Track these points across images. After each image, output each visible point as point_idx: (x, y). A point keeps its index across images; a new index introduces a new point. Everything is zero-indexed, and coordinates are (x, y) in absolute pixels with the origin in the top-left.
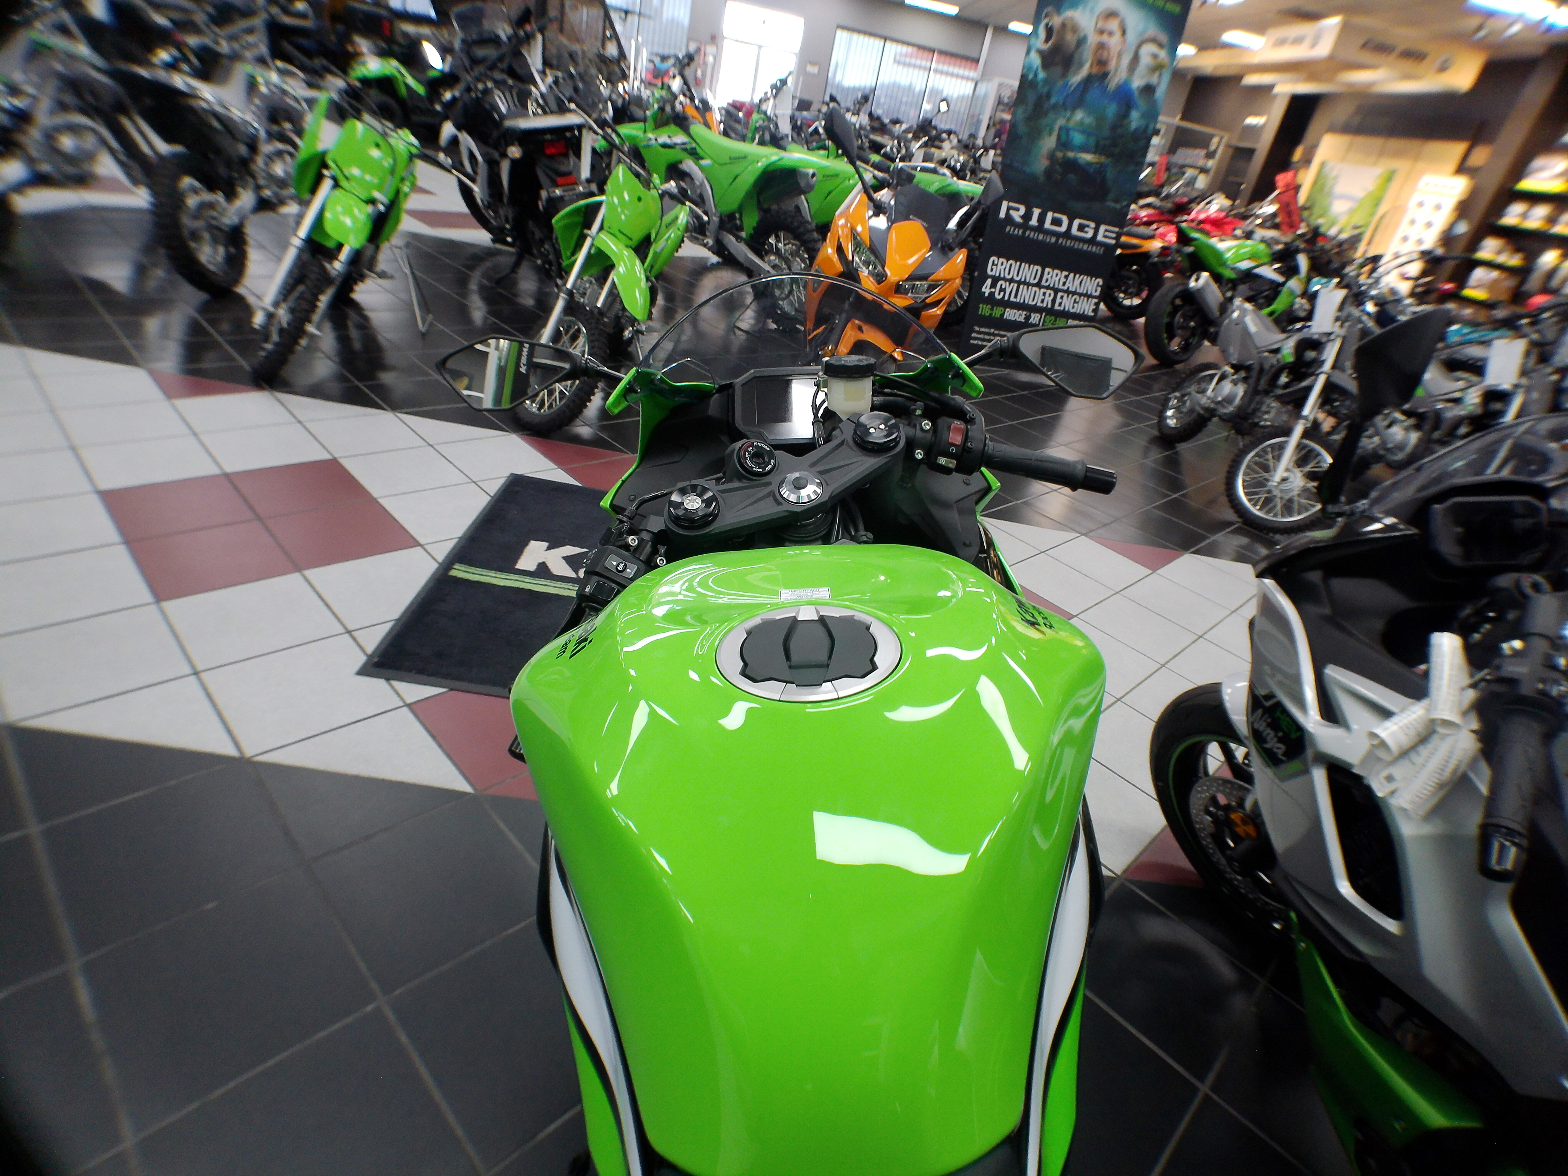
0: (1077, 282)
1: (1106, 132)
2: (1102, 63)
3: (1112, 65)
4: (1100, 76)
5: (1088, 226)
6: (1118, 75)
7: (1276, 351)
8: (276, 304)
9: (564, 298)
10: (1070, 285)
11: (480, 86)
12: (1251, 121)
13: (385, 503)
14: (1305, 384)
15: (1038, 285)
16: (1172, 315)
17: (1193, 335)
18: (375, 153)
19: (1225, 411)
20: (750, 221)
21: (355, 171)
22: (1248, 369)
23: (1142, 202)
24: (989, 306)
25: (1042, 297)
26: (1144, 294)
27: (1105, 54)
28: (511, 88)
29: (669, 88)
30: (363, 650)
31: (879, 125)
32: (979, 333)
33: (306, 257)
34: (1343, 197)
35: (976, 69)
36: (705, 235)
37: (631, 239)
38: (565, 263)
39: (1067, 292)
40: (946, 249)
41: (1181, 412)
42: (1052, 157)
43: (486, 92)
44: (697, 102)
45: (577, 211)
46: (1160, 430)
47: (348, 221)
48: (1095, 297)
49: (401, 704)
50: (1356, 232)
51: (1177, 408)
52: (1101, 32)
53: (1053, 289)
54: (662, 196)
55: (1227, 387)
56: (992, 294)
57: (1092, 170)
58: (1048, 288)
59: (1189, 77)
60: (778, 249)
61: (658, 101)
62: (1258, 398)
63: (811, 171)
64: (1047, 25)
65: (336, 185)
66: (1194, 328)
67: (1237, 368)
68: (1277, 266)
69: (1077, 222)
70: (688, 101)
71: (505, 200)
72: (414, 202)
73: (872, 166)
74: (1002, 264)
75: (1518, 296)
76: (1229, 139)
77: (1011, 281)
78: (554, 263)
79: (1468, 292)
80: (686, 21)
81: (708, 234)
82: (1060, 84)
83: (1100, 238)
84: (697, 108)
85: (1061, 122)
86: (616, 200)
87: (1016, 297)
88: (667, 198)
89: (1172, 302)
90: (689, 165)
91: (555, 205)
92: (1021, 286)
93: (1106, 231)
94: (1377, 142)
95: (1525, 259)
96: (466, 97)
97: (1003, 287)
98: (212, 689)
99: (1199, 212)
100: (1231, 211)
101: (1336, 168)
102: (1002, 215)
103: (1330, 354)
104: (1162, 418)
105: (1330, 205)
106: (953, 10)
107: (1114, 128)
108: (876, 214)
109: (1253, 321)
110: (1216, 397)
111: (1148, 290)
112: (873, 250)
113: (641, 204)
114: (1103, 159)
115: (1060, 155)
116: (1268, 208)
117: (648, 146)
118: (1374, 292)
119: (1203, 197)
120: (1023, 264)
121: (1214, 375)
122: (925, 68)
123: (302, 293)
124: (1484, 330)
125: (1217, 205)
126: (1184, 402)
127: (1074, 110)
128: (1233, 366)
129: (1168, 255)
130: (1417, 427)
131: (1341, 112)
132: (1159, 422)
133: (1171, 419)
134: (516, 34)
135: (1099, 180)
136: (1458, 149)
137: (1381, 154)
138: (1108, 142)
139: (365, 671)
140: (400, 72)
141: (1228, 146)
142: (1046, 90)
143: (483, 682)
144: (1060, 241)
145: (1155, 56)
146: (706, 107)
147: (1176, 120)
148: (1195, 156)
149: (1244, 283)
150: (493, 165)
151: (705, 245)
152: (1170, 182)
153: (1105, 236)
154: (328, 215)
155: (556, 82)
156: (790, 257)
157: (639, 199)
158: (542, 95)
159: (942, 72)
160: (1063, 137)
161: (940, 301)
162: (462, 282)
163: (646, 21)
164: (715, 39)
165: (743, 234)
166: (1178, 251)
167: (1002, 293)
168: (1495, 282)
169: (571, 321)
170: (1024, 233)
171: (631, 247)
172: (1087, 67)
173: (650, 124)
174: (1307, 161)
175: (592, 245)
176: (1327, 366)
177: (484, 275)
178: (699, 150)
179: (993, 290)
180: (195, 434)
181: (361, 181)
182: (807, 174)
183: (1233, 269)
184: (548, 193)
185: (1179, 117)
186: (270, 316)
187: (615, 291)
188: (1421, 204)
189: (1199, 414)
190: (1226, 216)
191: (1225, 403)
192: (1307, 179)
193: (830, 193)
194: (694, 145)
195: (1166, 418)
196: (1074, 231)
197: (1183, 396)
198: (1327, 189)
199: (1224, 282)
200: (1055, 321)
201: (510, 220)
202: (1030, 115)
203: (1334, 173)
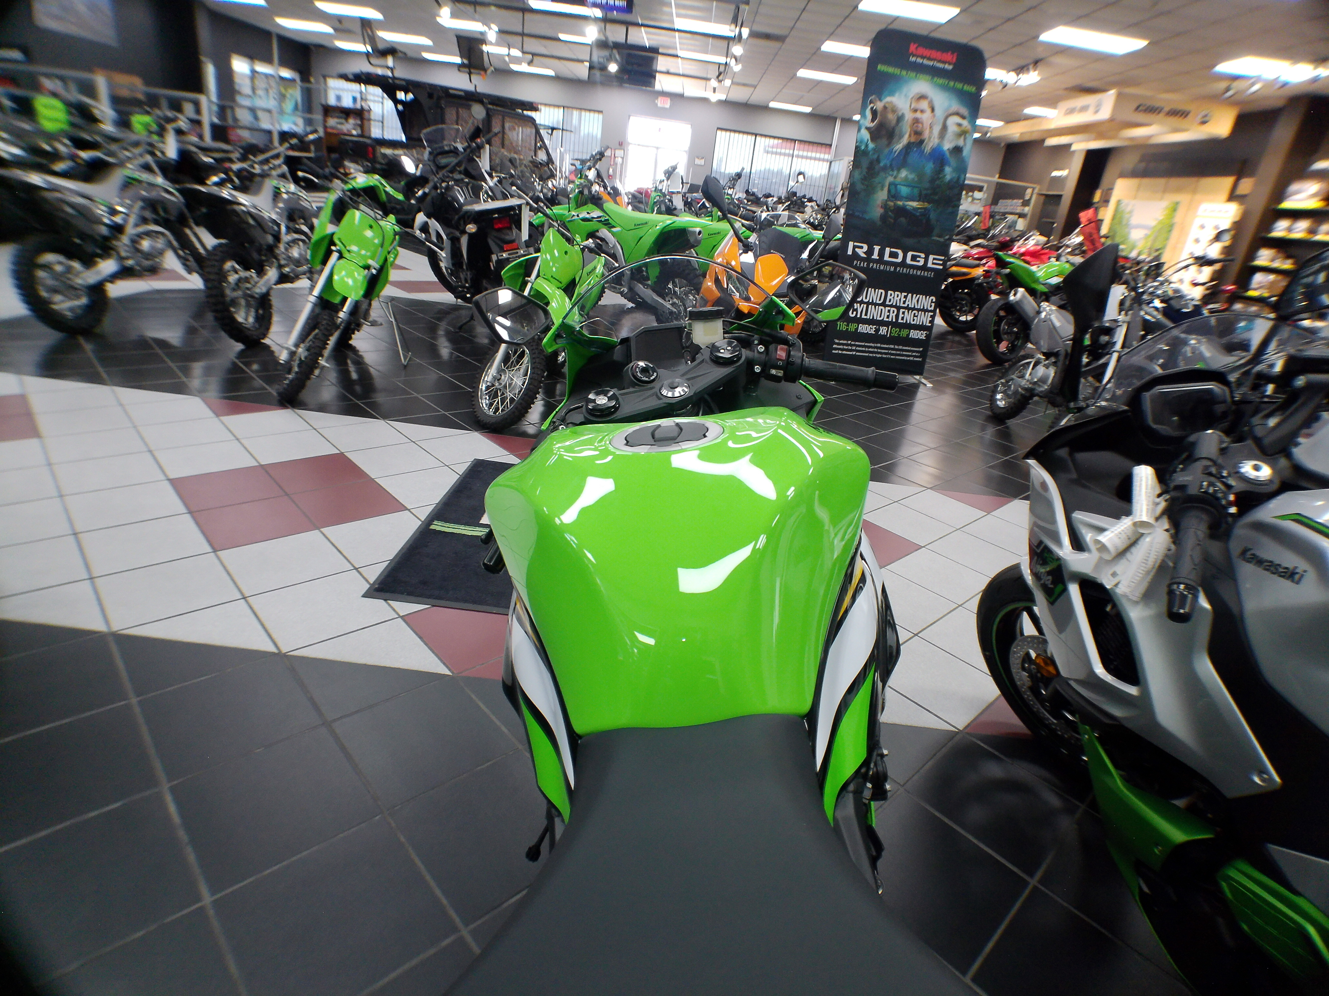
0: (915, 300)
1: (927, 185)
2: (918, 133)
3: (926, 134)
4: (917, 143)
5: (919, 257)
6: (932, 141)
8: (297, 345)
10: (910, 303)
11: (444, 185)
12: (1055, 173)
13: (380, 481)
14: (1102, 361)
15: (884, 304)
16: (998, 323)
17: (1017, 338)
18: (369, 233)
19: (1041, 389)
20: (654, 272)
21: (354, 248)
22: (1056, 355)
23: (973, 243)
24: (845, 323)
25: (887, 314)
26: (976, 312)
27: (920, 125)
28: (467, 184)
29: (586, 176)
30: (367, 581)
31: (754, 199)
32: (839, 344)
33: (318, 310)
34: (1138, 227)
35: (829, 154)
36: (621, 285)
37: (561, 283)
39: (908, 308)
41: (1008, 395)
42: (885, 206)
43: (448, 188)
44: (609, 189)
45: (520, 265)
46: (992, 410)
47: (350, 282)
48: (931, 311)
49: (396, 616)
51: (1004, 392)
52: (915, 111)
53: (896, 307)
54: (583, 250)
55: (1041, 370)
57: (918, 214)
58: (891, 306)
59: (1003, 144)
60: (675, 292)
61: (578, 188)
63: (698, 230)
64: (872, 108)
65: (341, 257)
66: (1017, 333)
67: (1048, 355)
69: (910, 254)
70: (602, 189)
71: (465, 266)
72: (394, 275)
73: (740, 217)
76: (1040, 190)
77: (862, 302)
79: (1251, 293)
80: (599, 136)
81: (623, 284)
82: (886, 151)
83: (930, 265)
84: (609, 194)
85: (890, 179)
86: (548, 255)
87: (866, 315)
88: (587, 252)
89: (997, 313)
90: (604, 232)
91: (502, 263)
92: (870, 306)
93: (934, 259)
94: (1161, 181)
95: (1296, 264)
96: (433, 193)
97: (855, 307)
98: (255, 608)
99: (1019, 247)
100: (1046, 244)
101: (1130, 204)
102: (850, 252)
103: (1119, 336)
104: (993, 400)
105: (1129, 233)
106: (808, 110)
107: (932, 181)
108: (746, 252)
109: (1057, 317)
110: (1032, 379)
111: (978, 307)
113: (567, 256)
114: (926, 205)
115: (891, 204)
116: (1076, 239)
117: (572, 220)
118: (1159, 292)
119: (1022, 235)
121: (1030, 362)
122: (788, 155)
123: (316, 335)
125: (1035, 241)
126: (1009, 387)
127: (899, 170)
128: (1044, 354)
129: (989, 277)
131: (1130, 161)
132: (991, 404)
133: (1001, 401)
134: (469, 146)
135: (924, 221)
136: (1228, 182)
137: (1165, 190)
138: (929, 192)
139: (368, 595)
140: (382, 184)
141: (1040, 195)
142: (875, 156)
144: (898, 269)
145: (959, 125)
146: (615, 194)
147: (996, 179)
148: (1015, 205)
149: (1055, 295)
150: (455, 241)
151: (622, 294)
152: (994, 226)
153: (933, 264)
154: (336, 277)
155: (500, 182)
156: (684, 297)
157: (566, 253)
158: (490, 187)
159: (802, 157)
160: (893, 191)
162: (432, 330)
163: (568, 133)
164: (621, 145)
165: (650, 282)
166: (998, 273)
167: (855, 313)
168: (1272, 283)
169: (518, 347)
170: (868, 265)
171: (561, 288)
172: (906, 136)
173: (573, 204)
174: (1106, 201)
175: (532, 288)
176: (1118, 346)
177: (449, 324)
178: (611, 221)
180: (238, 439)
181: (358, 254)
182: (695, 232)
183: (1045, 284)
184: (497, 256)
185: (997, 176)
186: (292, 354)
188: (1202, 227)
189: (1022, 395)
190: (1043, 249)
191: (1040, 384)
192: (1107, 215)
194: (607, 218)
195: (996, 400)
196: (909, 261)
197: (1007, 382)
198: (1124, 222)
199: (1038, 295)
200: (900, 331)
201: (469, 281)
202: (864, 176)
203: (1129, 209)
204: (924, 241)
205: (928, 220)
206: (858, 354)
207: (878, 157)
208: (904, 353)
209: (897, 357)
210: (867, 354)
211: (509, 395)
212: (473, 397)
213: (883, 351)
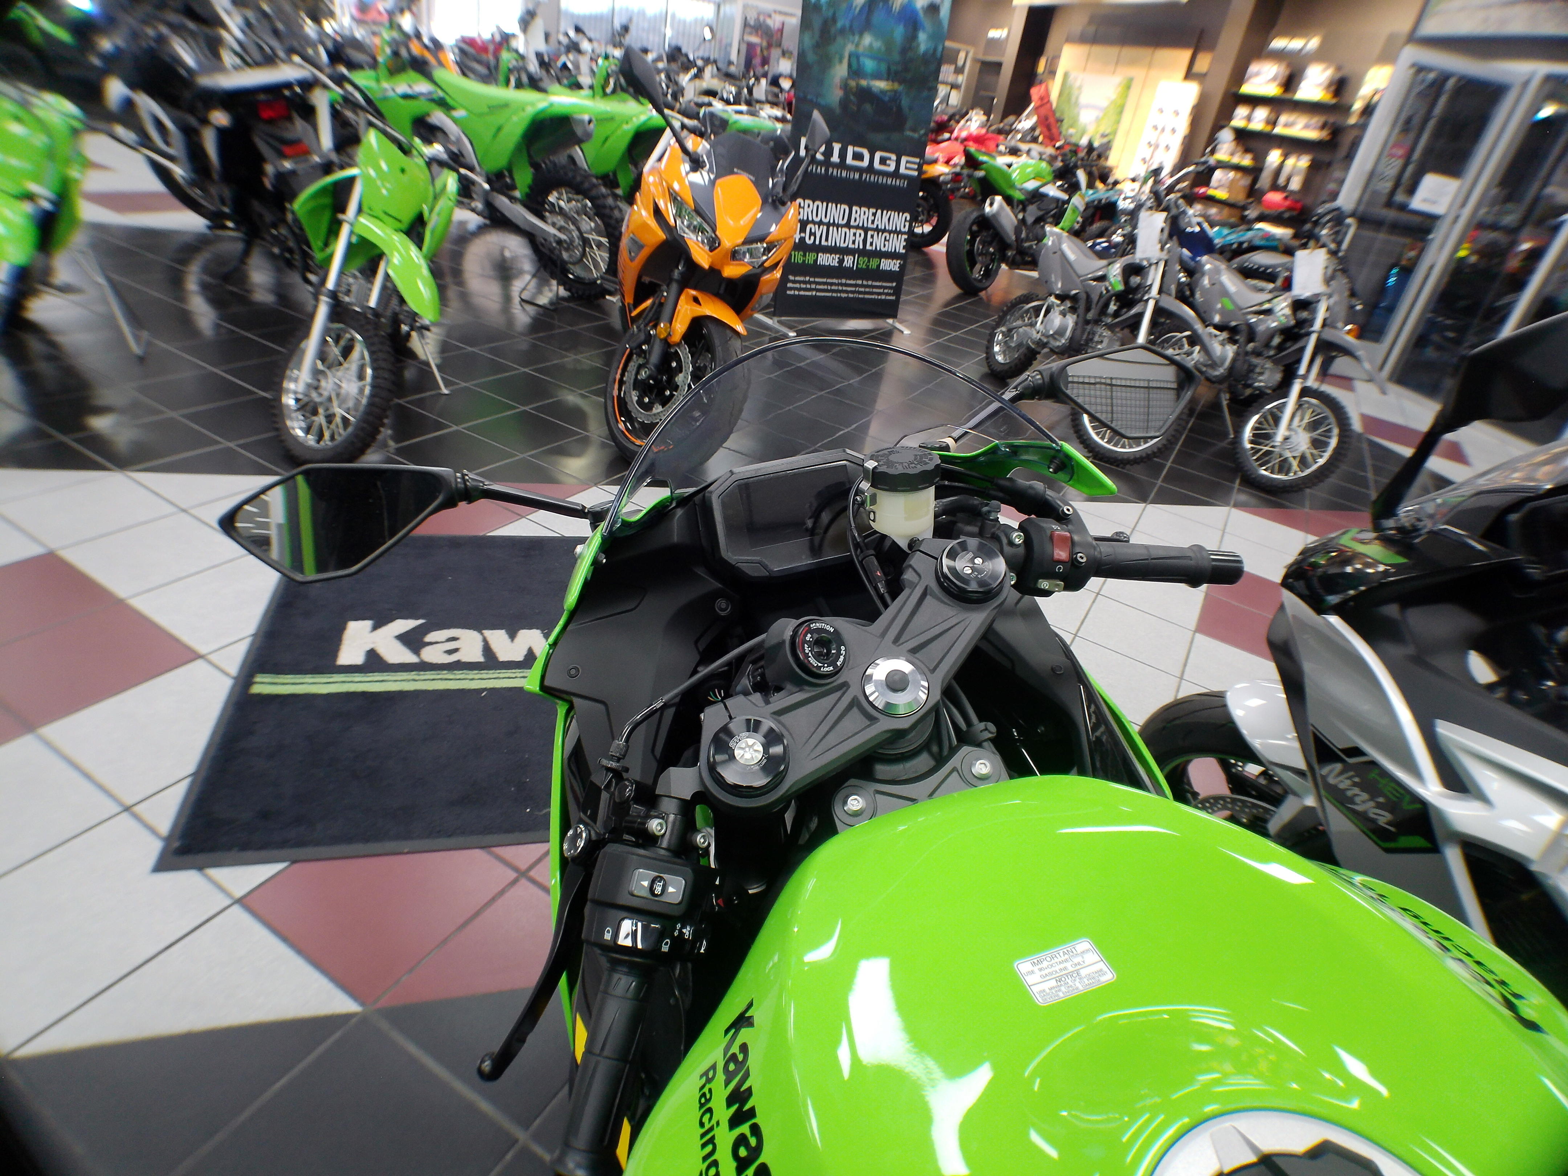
0: (885, 219)
1: (896, 57)
5: (889, 159)
7: (1102, 278)
9: (327, 303)
10: (879, 223)
11: (150, 32)
12: (993, 34)
13: (140, 604)
14: (1135, 310)
15: (848, 225)
16: (972, 242)
17: (993, 261)
19: (1058, 344)
20: (524, 178)
22: (1074, 299)
24: (801, 253)
25: (852, 238)
26: (934, 220)
28: (194, 34)
29: (399, 27)
30: (153, 831)
32: (794, 282)
34: (1087, 106)
36: (470, 197)
37: (400, 221)
38: (319, 256)
39: (877, 230)
40: (777, 203)
41: (1009, 347)
42: (845, 86)
43: (161, 40)
44: (428, 41)
45: (323, 191)
46: (989, 366)
48: (904, 233)
49: (228, 902)
50: (1105, 140)
51: (1004, 343)
53: (863, 228)
54: (427, 163)
55: (1056, 319)
56: (802, 240)
57: (886, 99)
58: (857, 227)
60: (560, 208)
61: (389, 44)
62: (1089, 327)
63: (586, 118)
66: (993, 254)
67: (1062, 298)
68: (1059, 183)
69: (878, 155)
71: (216, 176)
73: (679, 112)
74: (809, 206)
75: (1254, 193)
76: (975, 53)
77: (820, 223)
78: (297, 251)
79: (1212, 193)
81: (474, 196)
82: (844, 6)
83: (902, 170)
84: (429, 49)
85: (850, 48)
86: (372, 172)
87: (827, 240)
88: (435, 167)
89: (970, 229)
90: (438, 117)
91: (286, 181)
92: (831, 228)
93: (907, 162)
94: (1113, 51)
95: (1254, 159)
96: (133, 47)
97: (813, 231)
99: (961, 130)
100: (990, 127)
101: (1079, 78)
103: (1155, 278)
104: (990, 355)
105: (1078, 115)
107: (904, 51)
108: (694, 169)
109: (1069, 248)
110: (1046, 330)
111: (938, 216)
112: (698, 212)
113: (405, 176)
114: (896, 86)
115: (853, 84)
116: (1026, 123)
117: (385, 99)
119: (961, 115)
120: (830, 205)
121: (1040, 307)
124: (1241, 231)
125: (976, 121)
126: (1012, 337)
127: (861, 34)
128: (1058, 297)
129: (957, 181)
130: (1232, 341)
131: (1076, 23)
132: (987, 358)
133: (999, 354)
135: (894, 109)
136: (1185, 55)
137: (1118, 62)
138: (899, 68)
139: (164, 865)
141: (975, 60)
142: (830, 13)
143: (334, 840)
144: (864, 176)
148: (946, 72)
149: (1032, 203)
150: (192, 135)
151: (473, 210)
153: (906, 168)
156: (576, 216)
157: (403, 171)
158: (237, 41)
160: (855, 66)
161: (777, 264)
162: (176, 282)
165: (517, 194)
166: (970, 176)
167: (812, 238)
168: (1233, 182)
169: (341, 329)
170: (827, 170)
171: (402, 231)
173: (383, 71)
174: (1052, 73)
175: (352, 233)
176: (1154, 292)
177: (206, 270)
178: (449, 100)
179: (802, 235)
182: (581, 122)
183: (1021, 190)
184: (275, 167)
187: (389, 284)
188: (1160, 110)
189: (1028, 348)
190: (987, 133)
191: (1056, 336)
192: (1055, 89)
193: (606, 139)
194: (441, 94)
195: (994, 354)
196: (877, 165)
197: (1010, 330)
198: (1073, 99)
199: (1015, 204)
200: (869, 261)
201: (229, 202)
202: (817, 42)
203: (1078, 84)
204: (895, 136)
205: (899, 108)
206: (818, 294)
207: (834, 14)
208: (875, 290)
209: (867, 296)
210: (829, 294)
211: (339, 411)
212: (273, 407)
213: (849, 289)
